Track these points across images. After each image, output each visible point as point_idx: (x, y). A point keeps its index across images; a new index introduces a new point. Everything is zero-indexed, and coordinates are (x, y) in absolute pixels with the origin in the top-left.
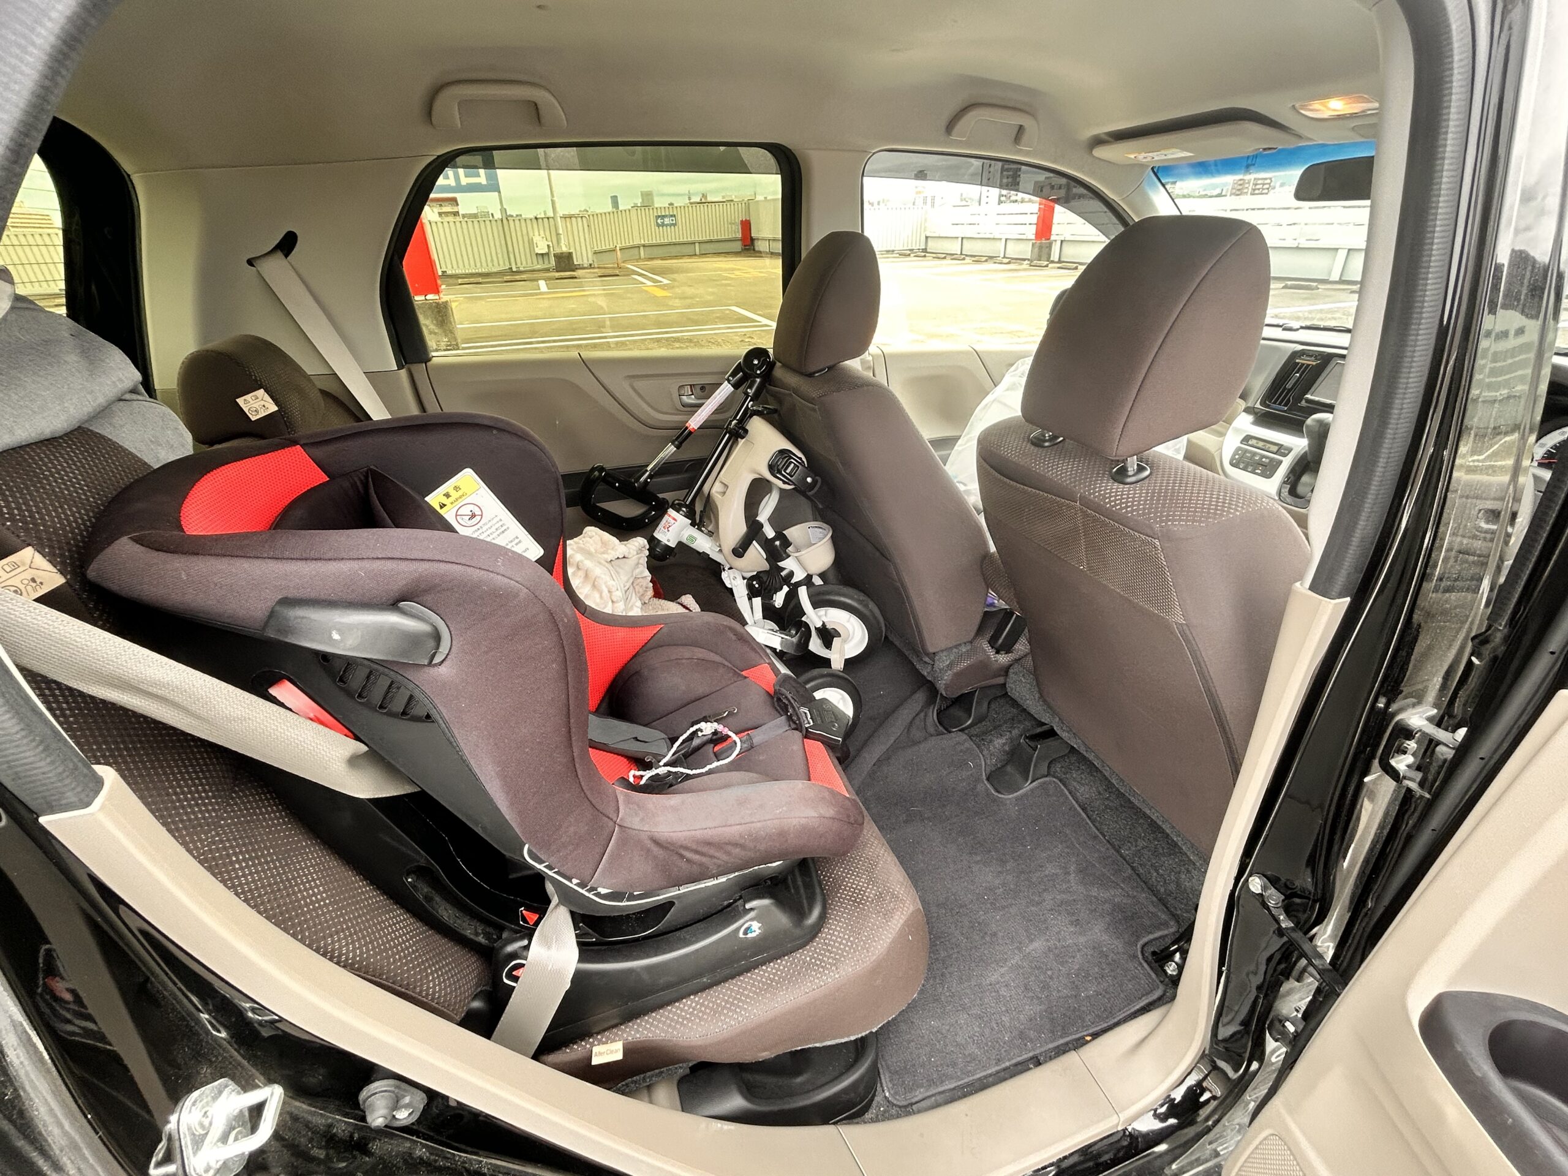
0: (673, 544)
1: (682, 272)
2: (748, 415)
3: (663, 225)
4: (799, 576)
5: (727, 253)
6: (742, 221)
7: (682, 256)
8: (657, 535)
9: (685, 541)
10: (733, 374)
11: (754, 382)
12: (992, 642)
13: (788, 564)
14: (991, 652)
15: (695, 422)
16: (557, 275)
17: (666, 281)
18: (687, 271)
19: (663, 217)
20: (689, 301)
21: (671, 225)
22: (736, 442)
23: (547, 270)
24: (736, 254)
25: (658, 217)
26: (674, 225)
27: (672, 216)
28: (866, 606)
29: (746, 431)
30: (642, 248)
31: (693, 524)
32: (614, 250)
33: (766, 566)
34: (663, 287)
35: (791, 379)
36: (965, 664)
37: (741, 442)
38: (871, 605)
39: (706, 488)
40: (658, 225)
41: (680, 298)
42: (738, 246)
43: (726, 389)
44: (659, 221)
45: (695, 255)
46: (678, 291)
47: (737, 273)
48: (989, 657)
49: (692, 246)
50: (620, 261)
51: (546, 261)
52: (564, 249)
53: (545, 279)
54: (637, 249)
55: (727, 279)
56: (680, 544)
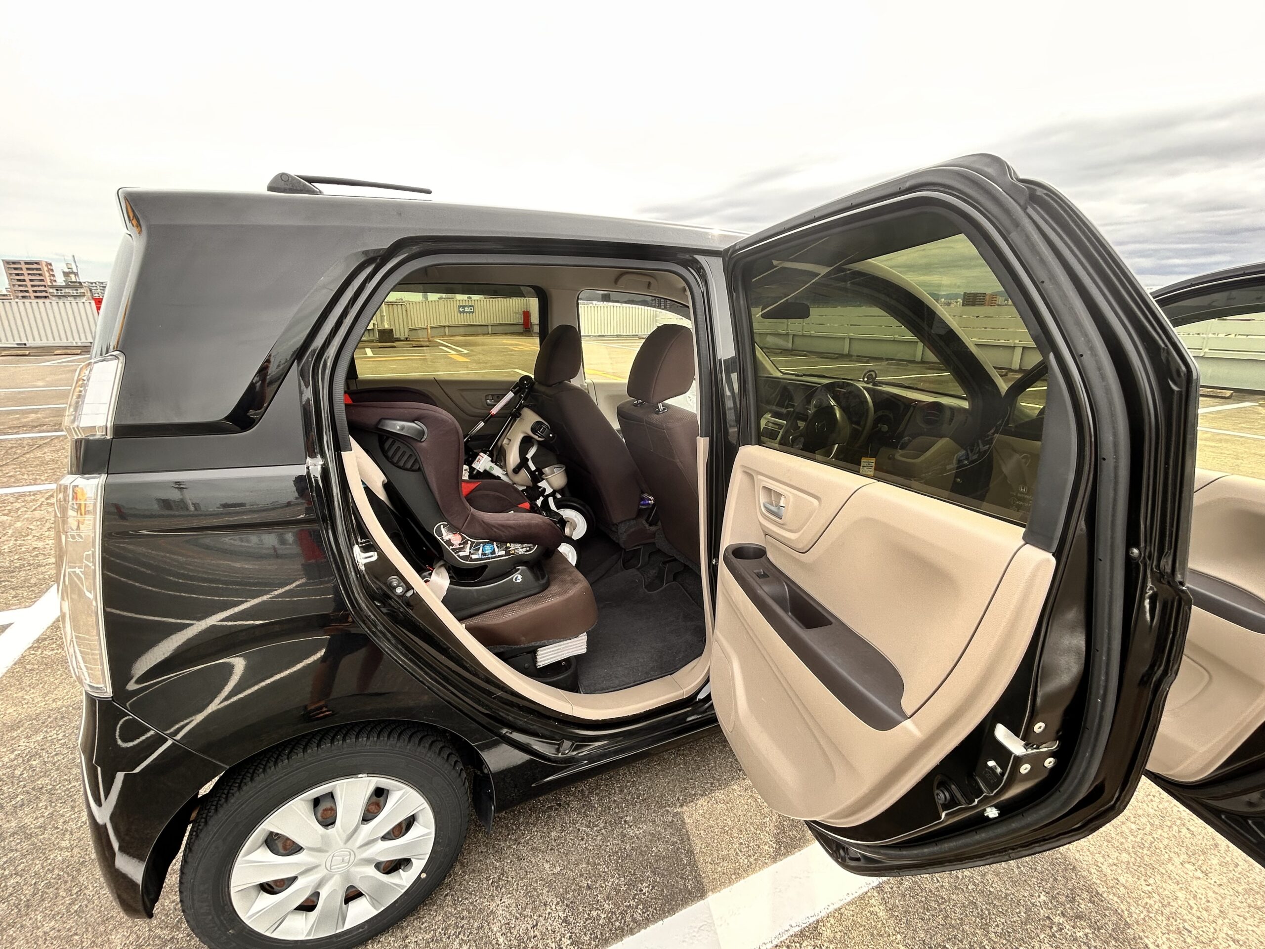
0: (481, 471)
1: (479, 345)
2: (522, 407)
3: (464, 312)
4: (549, 491)
5: (513, 334)
6: (524, 312)
7: (478, 335)
8: (473, 465)
9: (488, 469)
10: (514, 388)
11: (525, 391)
12: (647, 521)
13: (543, 484)
14: (647, 526)
15: (494, 411)
16: (380, 344)
17: (466, 352)
18: (483, 345)
19: (464, 307)
20: (481, 365)
21: (470, 313)
22: (515, 420)
23: (372, 341)
24: (519, 334)
25: (460, 306)
26: (473, 312)
27: (470, 306)
28: (584, 507)
29: (520, 414)
30: (447, 328)
31: (492, 461)
32: (426, 328)
33: (530, 484)
34: (464, 355)
35: (542, 389)
36: (633, 530)
37: (518, 419)
38: (587, 507)
39: (499, 443)
40: (460, 312)
41: (477, 363)
42: (521, 329)
43: (510, 395)
44: (461, 309)
45: (488, 334)
46: (476, 358)
47: (520, 347)
48: (645, 527)
49: (486, 327)
50: (430, 336)
51: (371, 334)
52: (386, 326)
53: (371, 348)
54: (443, 329)
55: (512, 351)
56: (485, 471)
